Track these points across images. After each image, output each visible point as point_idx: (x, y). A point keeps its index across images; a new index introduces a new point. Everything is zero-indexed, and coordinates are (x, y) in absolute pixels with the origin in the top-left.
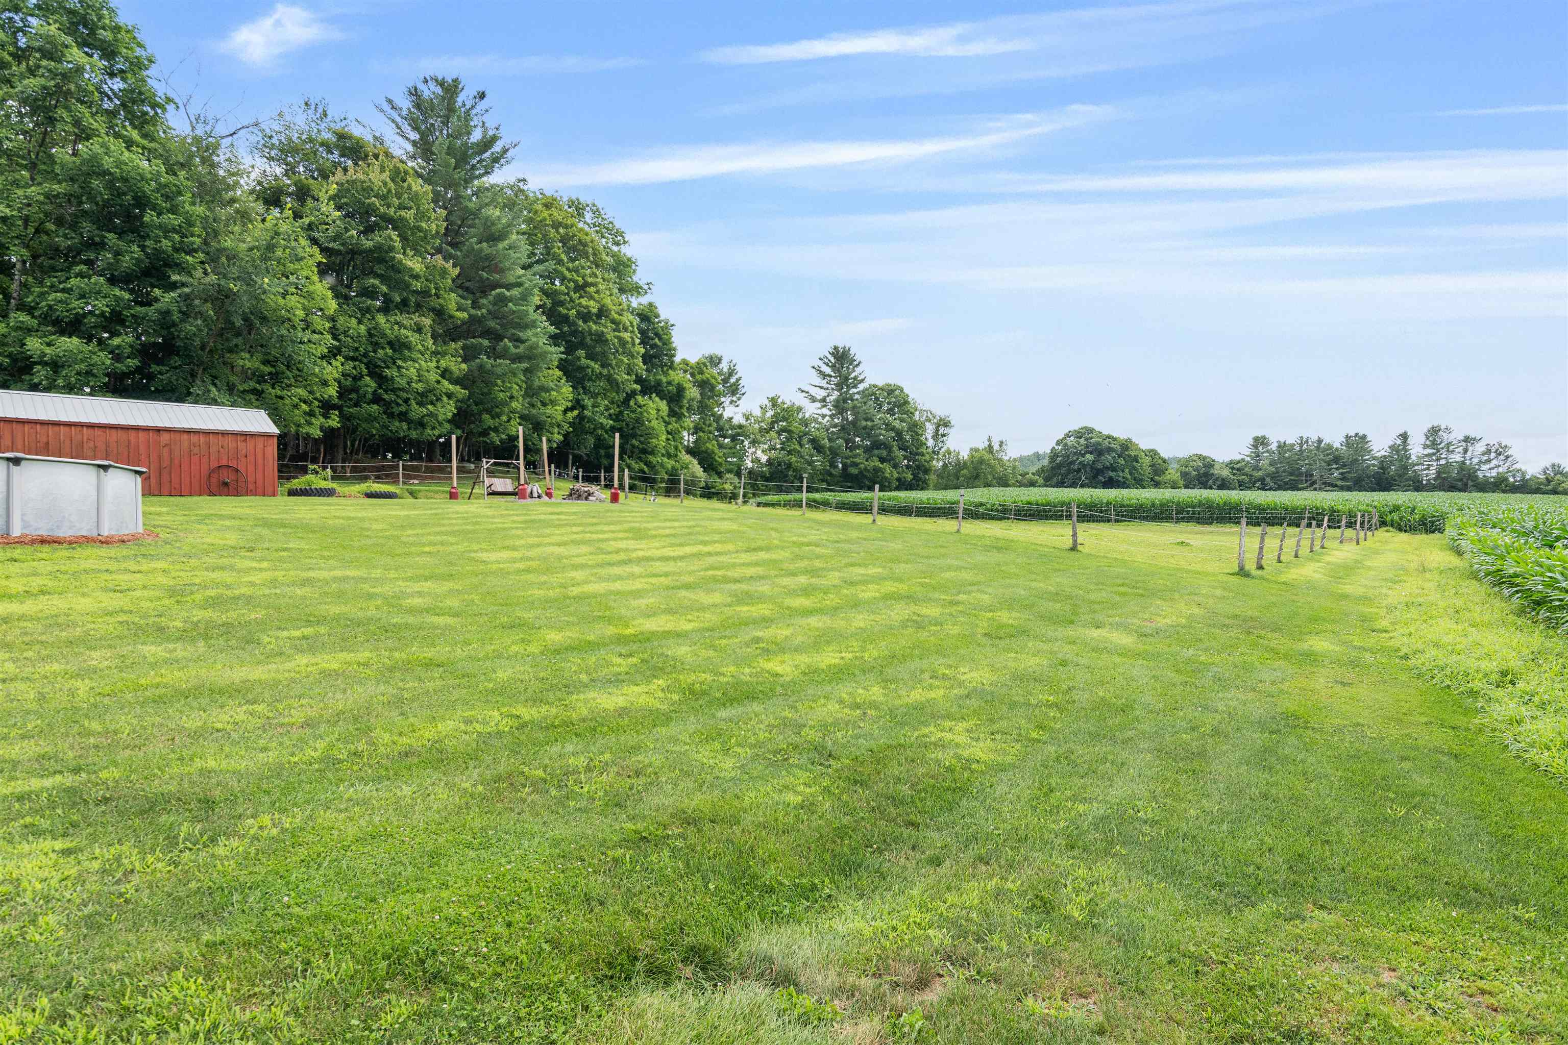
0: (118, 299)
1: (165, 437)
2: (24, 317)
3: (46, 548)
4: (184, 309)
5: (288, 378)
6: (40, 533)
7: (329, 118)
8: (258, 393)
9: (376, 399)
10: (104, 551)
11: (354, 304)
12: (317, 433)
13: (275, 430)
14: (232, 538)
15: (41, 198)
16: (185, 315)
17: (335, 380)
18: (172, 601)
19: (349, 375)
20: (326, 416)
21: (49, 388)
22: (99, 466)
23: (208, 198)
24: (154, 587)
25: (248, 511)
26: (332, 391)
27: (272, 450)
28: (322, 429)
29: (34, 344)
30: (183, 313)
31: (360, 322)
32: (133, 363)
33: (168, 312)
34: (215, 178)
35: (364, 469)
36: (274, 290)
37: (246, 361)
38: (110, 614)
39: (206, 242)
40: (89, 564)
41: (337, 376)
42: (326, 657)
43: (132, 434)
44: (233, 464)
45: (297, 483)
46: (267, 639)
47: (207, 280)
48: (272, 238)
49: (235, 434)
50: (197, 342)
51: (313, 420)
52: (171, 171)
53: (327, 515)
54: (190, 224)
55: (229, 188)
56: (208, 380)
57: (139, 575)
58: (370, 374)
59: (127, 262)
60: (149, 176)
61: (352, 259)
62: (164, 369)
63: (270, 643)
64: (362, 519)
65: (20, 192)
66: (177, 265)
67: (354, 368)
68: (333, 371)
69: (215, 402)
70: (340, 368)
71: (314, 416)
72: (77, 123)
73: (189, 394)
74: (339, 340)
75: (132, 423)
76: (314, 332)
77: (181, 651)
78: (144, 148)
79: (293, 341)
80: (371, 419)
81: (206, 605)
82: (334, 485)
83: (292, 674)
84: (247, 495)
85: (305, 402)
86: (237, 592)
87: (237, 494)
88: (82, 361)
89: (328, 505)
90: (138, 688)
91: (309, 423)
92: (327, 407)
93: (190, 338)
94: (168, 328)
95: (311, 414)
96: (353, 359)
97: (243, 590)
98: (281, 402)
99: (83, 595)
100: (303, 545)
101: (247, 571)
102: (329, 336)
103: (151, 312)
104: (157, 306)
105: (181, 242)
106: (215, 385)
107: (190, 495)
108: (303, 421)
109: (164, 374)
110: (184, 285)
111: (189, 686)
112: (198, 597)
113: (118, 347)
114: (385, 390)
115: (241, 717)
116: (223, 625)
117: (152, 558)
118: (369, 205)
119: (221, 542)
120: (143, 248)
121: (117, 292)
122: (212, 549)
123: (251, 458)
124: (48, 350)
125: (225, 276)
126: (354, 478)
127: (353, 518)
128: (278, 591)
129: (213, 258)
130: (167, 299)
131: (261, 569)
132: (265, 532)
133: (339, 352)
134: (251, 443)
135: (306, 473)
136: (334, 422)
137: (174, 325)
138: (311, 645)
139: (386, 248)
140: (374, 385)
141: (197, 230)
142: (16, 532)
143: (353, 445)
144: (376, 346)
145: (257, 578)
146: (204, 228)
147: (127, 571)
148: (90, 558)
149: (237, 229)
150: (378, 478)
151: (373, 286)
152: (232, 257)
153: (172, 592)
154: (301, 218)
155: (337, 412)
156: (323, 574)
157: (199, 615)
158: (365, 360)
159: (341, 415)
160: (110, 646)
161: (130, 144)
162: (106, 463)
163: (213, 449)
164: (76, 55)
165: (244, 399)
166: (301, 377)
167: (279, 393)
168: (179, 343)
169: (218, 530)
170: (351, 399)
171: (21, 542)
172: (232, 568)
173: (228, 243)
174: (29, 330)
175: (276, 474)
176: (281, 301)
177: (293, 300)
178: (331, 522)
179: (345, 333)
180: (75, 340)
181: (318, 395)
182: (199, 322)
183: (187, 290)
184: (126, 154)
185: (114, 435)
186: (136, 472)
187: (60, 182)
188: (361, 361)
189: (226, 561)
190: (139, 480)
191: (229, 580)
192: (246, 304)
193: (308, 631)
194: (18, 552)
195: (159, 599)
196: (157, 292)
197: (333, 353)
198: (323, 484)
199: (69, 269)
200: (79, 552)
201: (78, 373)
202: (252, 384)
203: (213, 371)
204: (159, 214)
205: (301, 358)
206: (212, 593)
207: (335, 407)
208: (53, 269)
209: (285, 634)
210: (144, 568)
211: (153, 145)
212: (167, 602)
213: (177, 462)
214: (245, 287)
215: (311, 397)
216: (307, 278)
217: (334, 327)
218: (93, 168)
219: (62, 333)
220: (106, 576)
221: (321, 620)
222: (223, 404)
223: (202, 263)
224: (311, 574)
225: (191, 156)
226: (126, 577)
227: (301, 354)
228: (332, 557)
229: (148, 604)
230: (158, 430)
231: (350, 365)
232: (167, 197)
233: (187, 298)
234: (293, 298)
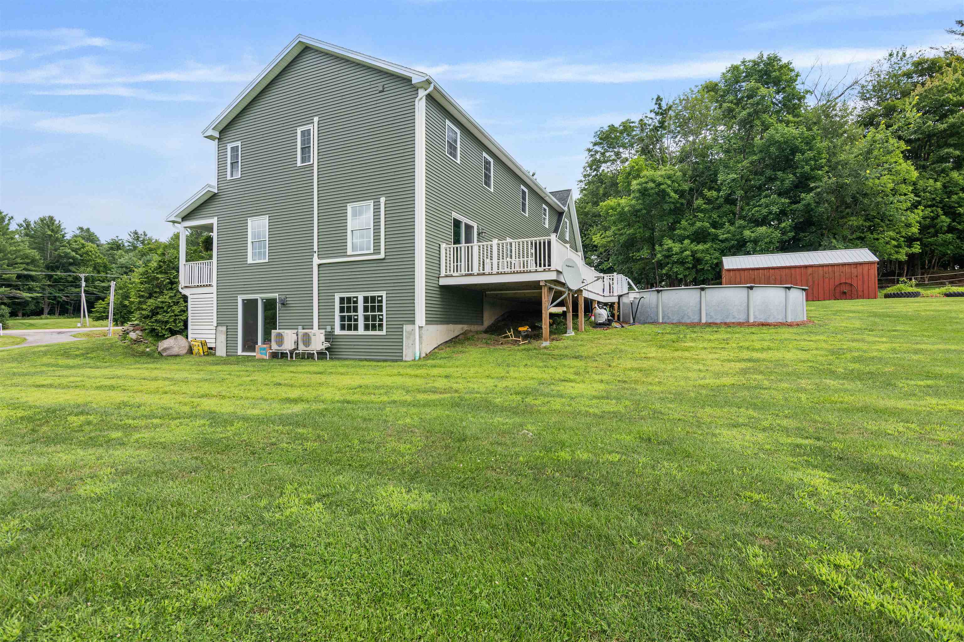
0: (783, 204)
1: (810, 270)
2: (742, 222)
3: (764, 328)
4: (817, 200)
5: (882, 227)
6: (761, 321)
7: (908, 56)
8: (862, 239)
9: (951, 229)
10: (791, 330)
11: (931, 170)
12: (903, 257)
13: (876, 259)
14: (857, 324)
15: (748, 165)
16: (818, 203)
17: (917, 222)
18: (834, 357)
19: (927, 217)
20: (910, 246)
21: (755, 252)
22: (786, 288)
23: (830, 136)
24: (822, 349)
25: (862, 308)
26: (915, 230)
27: (874, 271)
28: (907, 255)
29: (747, 233)
30: (817, 203)
31: (936, 180)
32: (791, 234)
33: (809, 204)
34: (833, 123)
35: (940, 278)
36: (873, 176)
37: (855, 221)
38: (803, 362)
39: (829, 161)
40: (787, 336)
41: (918, 219)
42: (952, 401)
43: (793, 271)
44: (849, 281)
45: (891, 290)
46: (901, 385)
47: (831, 181)
48: (871, 145)
49: (849, 264)
50: (825, 217)
51: (901, 250)
52: (810, 129)
53: (919, 309)
54: (819, 153)
55: (842, 126)
56: (831, 236)
57: (812, 343)
58: (945, 214)
59: (787, 184)
60: (798, 136)
61: (929, 141)
62: (807, 234)
63: (904, 387)
64: (950, 311)
65: (740, 165)
66: (813, 178)
67: (932, 212)
68: (915, 217)
69: (835, 248)
70: (921, 214)
71: (901, 247)
72: (763, 123)
73: (820, 245)
74: (919, 197)
75: (793, 264)
76: (900, 195)
77: (848, 385)
78: (795, 122)
79: (885, 204)
80: (946, 243)
81: (855, 360)
82: (919, 290)
83: (928, 409)
84: (858, 298)
85: (894, 239)
86: (872, 355)
87: (851, 298)
88: (768, 237)
89: (917, 302)
90: (832, 402)
91: (897, 252)
92: (910, 241)
93: (821, 215)
94: (809, 212)
95: (899, 246)
96: (930, 206)
97: (875, 354)
98: (877, 243)
99: (788, 351)
100: (907, 328)
101: (874, 342)
102: (912, 195)
103: (800, 206)
104: (803, 202)
105: (815, 164)
106: (835, 238)
107: (824, 299)
108: (893, 251)
109: (807, 237)
110: (817, 187)
111: (860, 405)
112: (848, 356)
113: (784, 228)
114: (957, 223)
115: (901, 429)
116: (869, 373)
117: (816, 334)
118: (944, 100)
119: (852, 326)
120: (794, 174)
121: (783, 200)
122: (846, 330)
123: (860, 277)
124: (753, 235)
125: (841, 176)
126: (932, 284)
127: (942, 311)
128: (899, 356)
129: (833, 168)
130: (808, 198)
131: (883, 342)
132: (877, 320)
133: (919, 203)
134: (860, 268)
135: (898, 283)
136: (917, 249)
137: (812, 210)
138: (936, 392)
139: (959, 124)
140: (948, 220)
141: (823, 156)
142: (751, 320)
143: (930, 262)
144: (950, 194)
145: (883, 347)
146: (828, 153)
147: (805, 340)
148: (786, 333)
149: (847, 147)
150: (952, 283)
151: (947, 153)
152: (845, 164)
153: (832, 352)
154: (891, 126)
155: (918, 243)
156: (929, 347)
157: (851, 366)
158: (941, 205)
159: (921, 244)
160: (808, 378)
161: (787, 123)
162: (789, 286)
163: (837, 274)
164: (763, 91)
165: (853, 244)
166: (891, 223)
167: (876, 236)
168: (815, 219)
169: (847, 319)
170: (929, 233)
171: (754, 325)
172: (863, 340)
173: (843, 157)
174: (744, 227)
175: (877, 285)
176: (877, 181)
177: (885, 179)
178: (923, 314)
179: (924, 191)
180: (764, 228)
181: (903, 234)
182: (826, 205)
183: (819, 190)
184: (786, 129)
185: (784, 272)
186: (803, 289)
187: (756, 155)
188: (937, 207)
189: (859, 337)
190: (804, 293)
191: (865, 348)
192: (854, 189)
193: (929, 382)
194: (754, 330)
195: (827, 356)
196: (803, 195)
197: (915, 206)
198: (910, 290)
199: (760, 195)
200: (780, 330)
201: (766, 243)
202: (858, 234)
203: (834, 231)
204: (803, 154)
205: (892, 213)
206: (856, 354)
207: (917, 240)
208: (754, 196)
209: (913, 382)
210: (813, 339)
211: (801, 118)
212: (831, 357)
213: (816, 282)
214: (853, 179)
215: (898, 236)
216: (896, 162)
217: (915, 189)
218: (772, 142)
219: (758, 226)
220: (795, 342)
221: (937, 377)
222: (840, 248)
223: (827, 172)
224: (919, 346)
225: (819, 117)
226: (806, 343)
227: (891, 211)
228: (933, 336)
229: (821, 358)
230: (806, 267)
231: (928, 211)
232: (807, 143)
233: (818, 194)
234: (885, 177)
